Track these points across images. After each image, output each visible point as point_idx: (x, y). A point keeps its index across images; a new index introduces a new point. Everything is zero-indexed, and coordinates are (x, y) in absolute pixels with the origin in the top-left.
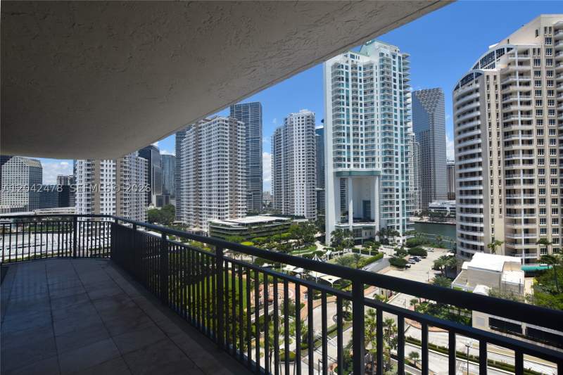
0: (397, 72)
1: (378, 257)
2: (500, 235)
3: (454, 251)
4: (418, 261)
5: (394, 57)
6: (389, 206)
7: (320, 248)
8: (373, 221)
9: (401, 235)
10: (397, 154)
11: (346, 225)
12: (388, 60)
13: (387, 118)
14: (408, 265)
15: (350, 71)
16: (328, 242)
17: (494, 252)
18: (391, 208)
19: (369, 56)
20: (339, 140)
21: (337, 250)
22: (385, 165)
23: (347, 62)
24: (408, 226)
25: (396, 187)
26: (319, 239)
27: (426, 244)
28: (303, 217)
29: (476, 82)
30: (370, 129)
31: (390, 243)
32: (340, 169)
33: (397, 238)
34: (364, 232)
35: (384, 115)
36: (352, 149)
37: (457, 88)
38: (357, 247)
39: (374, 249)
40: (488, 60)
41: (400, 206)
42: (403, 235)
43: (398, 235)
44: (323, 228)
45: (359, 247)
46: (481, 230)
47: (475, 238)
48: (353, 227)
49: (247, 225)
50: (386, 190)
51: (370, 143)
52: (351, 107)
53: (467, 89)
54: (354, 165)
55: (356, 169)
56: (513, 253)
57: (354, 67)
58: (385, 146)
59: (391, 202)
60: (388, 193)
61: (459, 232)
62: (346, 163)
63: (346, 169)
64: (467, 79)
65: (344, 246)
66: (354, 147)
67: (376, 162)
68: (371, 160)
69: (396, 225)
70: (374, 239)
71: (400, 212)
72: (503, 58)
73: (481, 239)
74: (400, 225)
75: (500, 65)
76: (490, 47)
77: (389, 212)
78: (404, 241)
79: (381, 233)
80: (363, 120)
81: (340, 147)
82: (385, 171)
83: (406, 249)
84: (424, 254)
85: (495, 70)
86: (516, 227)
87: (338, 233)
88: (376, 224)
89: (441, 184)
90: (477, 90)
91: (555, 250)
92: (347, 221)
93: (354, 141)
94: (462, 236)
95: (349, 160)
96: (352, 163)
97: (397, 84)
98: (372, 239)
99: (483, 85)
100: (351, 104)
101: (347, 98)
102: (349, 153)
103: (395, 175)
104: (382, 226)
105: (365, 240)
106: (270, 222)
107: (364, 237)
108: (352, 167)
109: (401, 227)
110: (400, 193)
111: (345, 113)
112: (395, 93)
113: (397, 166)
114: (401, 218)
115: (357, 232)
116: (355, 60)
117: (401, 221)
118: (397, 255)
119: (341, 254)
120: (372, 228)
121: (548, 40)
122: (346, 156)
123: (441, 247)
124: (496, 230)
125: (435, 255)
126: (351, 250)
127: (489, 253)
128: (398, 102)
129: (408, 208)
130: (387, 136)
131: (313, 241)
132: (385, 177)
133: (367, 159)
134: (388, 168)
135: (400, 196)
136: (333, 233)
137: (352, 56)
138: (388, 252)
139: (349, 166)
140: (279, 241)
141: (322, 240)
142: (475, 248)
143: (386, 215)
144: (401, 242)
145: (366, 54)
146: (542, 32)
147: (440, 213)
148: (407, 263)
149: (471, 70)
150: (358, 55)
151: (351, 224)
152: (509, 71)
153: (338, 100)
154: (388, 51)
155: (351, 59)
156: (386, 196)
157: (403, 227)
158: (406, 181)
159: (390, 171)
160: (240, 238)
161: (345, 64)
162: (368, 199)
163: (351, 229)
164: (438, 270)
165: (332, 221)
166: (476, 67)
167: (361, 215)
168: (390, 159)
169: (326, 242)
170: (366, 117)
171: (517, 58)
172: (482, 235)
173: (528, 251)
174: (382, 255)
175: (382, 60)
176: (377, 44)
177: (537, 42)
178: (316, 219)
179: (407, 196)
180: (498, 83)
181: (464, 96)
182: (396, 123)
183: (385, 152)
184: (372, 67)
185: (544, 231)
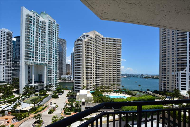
0: (55, 29)
1: (47, 96)
2: (85, 85)
3: (73, 90)
4: (61, 95)
5: (54, 23)
6: (50, 77)
7: (17, 96)
8: (44, 82)
9: (54, 87)
10: (53, 58)
11: (31, 84)
12: (52, 24)
13: (50, 44)
14: (58, 97)
15: (35, 20)
17: (84, 89)
18: (51, 78)
19: (44, 18)
20: (28, 48)
21: (27, 96)
22: (49, 62)
23: (34, 16)
24: (57, 84)
25: (53, 70)
26: (15, 92)
27: (63, 89)
28: (3, 82)
29: (81, 42)
30: (43, 47)
31: (50, 90)
32: (28, 61)
33: (53, 88)
34: (39, 87)
35: (49, 43)
36: (35, 53)
37: (76, 42)
39: (44, 93)
40: (84, 37)
41: (54, 77)
42: (55, 87)
43: (53, 87)
44: (18, 86)
45: (38, 93)
46: (81, 83)
47: (79, 86)
48: (34, 85)
50: (49, 71)
51: (43, 52)
53: (79, 43)
54: (36, 60)
55: (36, 62)
56: (87, 89)
57: (38, 20)
58: (49, 55)
59: (51, 75)
61: (75, 84)
62: (32, 58)
63: (32, 61)
64: (79, 40)
65: (31, 93)
66: (36, 53)
67: (45, 60)
68: (43, 59)
69: (52, 83)
70: (44, 89)
71: (54, 79)
72: (87, 38)
73: (81, 86)
74: (54, 83)
75: (86, 40)
76: (84, 33)
77: (50, 79)
78: (55, 89)
79: (46, 87)
81: (29, 51)
83: (56, 91)
84: (63, 92)
86: (88, 82)
87: (26, 88)
88: (45, 84)
89: (64, 70)
90: (81, 44)
92: (31, 83)
93: (36, 50)
96: (34, 59)
97: (55, 33)
98: (43, 89)
99: (83, 43)
100: (35, 35)
101: (34, 32)
102: (33, 54)
103: (53, 66)
104: (48, 84)
105: (40, 90)
107: (39, 88)
108: (34, 61)
109: (54, 84)
110: (54, 72)
111: (32, 37)
112: (54, 36)
113: (53, 62)
114: (54, 81)
115: (36, 87)
116: (38, 17)
117: (54, 82)
118: (54, 94)
119: (29, 97)
120: (43, 85)
121: (96, 37)
122: (32, 56)
124: (84, 83)
125: (66, 92)
126: (34, 95)
127: (82, 89)
128: (55, 40)
129: (57, 77)
130: (50, 51)
131: (12, 93)
132: (49, 66)
133: (41, 58)
135: (54, 73)
136: (24, 88)
137: (37, 15)
138: (50, 93)
139: (33, 60)
141: (18, 92)
142: (79, 88)
143: (49, 80)
144: (54, 89)
146: (95, 34)
147: (64, 79)
149: (79, 38)
150: (39, 16)
151: (33, 84)
152: (88, 42)
153: (29, 31)
154: (52, 20)
155: (36, 16)
156: (49, 73)
157: (55, 84)
161: (33, 17)
162: (41, 74)
163: (33, 86)
164: (68, 96)
165: (23, 83)
166: (81, 37)
167: (38, 80)
168: (51, 60)
169: (20, 93)
170: (42, 42)
171: (90, 39)
172: (81, 85)
173: (90, 88)
174: (48, 95)
175: (50, 23)
176: (48, 16)
177: (94, 37)
178: (12, 83)
179: (57, 73)
180: (86, 44)
181: (77, 45)
182: (54, 47)
183: (49, 57)
184: (45, 23)
185: (93, 83)
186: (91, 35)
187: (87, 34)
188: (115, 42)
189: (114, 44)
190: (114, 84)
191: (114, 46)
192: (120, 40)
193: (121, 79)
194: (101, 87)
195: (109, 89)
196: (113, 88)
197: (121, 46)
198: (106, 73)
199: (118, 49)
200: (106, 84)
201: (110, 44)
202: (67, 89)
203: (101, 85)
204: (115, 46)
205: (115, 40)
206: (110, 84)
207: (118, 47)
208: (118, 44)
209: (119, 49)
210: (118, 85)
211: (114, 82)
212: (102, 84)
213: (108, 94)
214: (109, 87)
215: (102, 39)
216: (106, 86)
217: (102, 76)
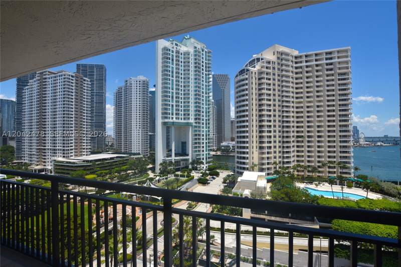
0: (204, 60)
1: (191, 179)
2: (256, 161)
3: (234, 171)
4: (214, 179)
5: (203, 51)
6: (197, 145)
7: (151, 175)
8: (188, 155)
9: (205, 163)
10: (203, 112)
11: (170, 158)
12: (199, 52)
13: (197, 88)
14: (209, 182)
15: (174, 54)
16: (158, 171)
17: (253, 170)
18: (199, 147)
19: (187, 47)
20: (166, 100)
21: (163, 176)
22: (196, 119)
23: (173, 48)
24: (209, 158)
25: (202, 133)
26: (150, 169)
27: (220, 168)
28: (139, 154)
29: (247, 74)
30: (187, 94)
31: (198, 169)
32: (166, 120)
33: (202, 166)
34: (182, 163)
36: (175, 107)
37: (237, 76)
38: (177, 173)
39: (188, 173)
40: (252, 63)
41: (204, 145)
42: (206, 164)
43: (203, 163)
44: (153, 162)
45: (179, 173)
46: (247, 158)
47: (244, 163)
48: (175, 159)
49: (91, 161)
50: (196, 135)
51: (186, 104)
52: (174, 79)
53: (242, 77)
54: (176, 118)
55: (177, 121)
56: (261, 170)
57: (178, 52)
58: (196, 107)
59: (199, 143)
60: (197, 137)
61: (236, 160)
62: (171, 116)
63: (171, 120)
64: (242, 72)
65: (169, 173)
66: (176, 106)
67: (190, 116)
68: (187, 116)
69: (202, 157)
70: (188, 167)
71: (204, 149)
72: (259, 63)
73: (247, 164)
74: (205, 157)
75: (258, 67)
76: (254, 56)
77: (198, 149)
78: (206, 167)
79: (192, 163)
80: (183, 88)
81: (166, 105)
82: (196, 123)
83: (207, 172)
84: (217, 175)
85: (255, 69)
86: (264, 156)
87: (164, 164)
88: (190, 157)
89: (227, 132)
90: (247, 79)
91: (280, 167)
92: (171, 156)
93: (176, 102)
94: (238, 162)
95: (172, 114)
96: (174, 116)
97: (204, 68)
98: (187, 167)
99: (249, 76)
100: (175, 77)
101: (172, 72)
102: (173, 109)
103: (202, 126)
104: (194, 158)
105: (182, 168)
106: (112, 158)
107: (182, 166)
108: (174, 119)
110: (204, 137)
111: (171, 82)
112: (203, 74)
113: (203, 120)
114: (205, 153)
115: (177, 162)
116: (178, 48)
117: (205, 155)
118: (202, 176)
119: (166, 178)
120: (187, 160)
121: (278, 58)
122: (170, 112)
123: (227, 170)
124: (254, 159)
125: (223, 174)
126: (173, 175)
127: (250, 171)
128: (204, 79)
129: (209, 146)
130: (197, 101)
131: (147, 171)
132: (196, 127)
133: (184, 115)
134: (197, 121)
135: (205, 139)
136: (161, 164)
137: (176, 45)
138: (196, 175)
139: (172, 118)
140: (119, 173)
141: (153, 170)
142: (244, 169)
143: (196, 151)
144: (205, 168)
145: (186, 45)
146: (276, 53)
147: (227, 150)
148: (208, 180)
149: (244, 67)
150: (180, 45)
151: (173, 158)
152: (261, 71)
153: (166, 72)
154: (199, 46)
155: (175, 47)
156: (196, 139)
157: (206, 159)
158: (208, 130)
159: (199, 123)
160: (85, 172)
161: (171, 49)
162: (184, 141)
163: (173, 161)
164: (226, 183)
165: (160, 156)
166: (246, 66)
167: (180, 152)
168: (199, 115)
169: (156, 171)
170: (184, 87)
171: (265, 65)
172: (248, 161)
173: (268, 169)
174: (193, 177)
175: (195, 51)
176: (192, 40)
177: (274, 58)
178: (149, 155)
179: (209, 139)
180: (257, 77)
181: (240, 81)
182: (203, 93)
183: (196, 111)
184: (189, 55)
185: (275, 157)
186: (269, 55)
187: (259, 56)
188: (331, 59)
189: (327, 64)
190: (330, 162)
191: (327, 70)
192: (346, 51)
193: (352, 150)
194: (294, 168)
195: (318, 174)
196: (329, 172)
197: (350, 65)
198: (309, 137)
199: (341, 74)
200: (309, 161)
201: (317, 65)
202: (227, 169)
203: (296, 163)
204: (331, 70)
205: (330, 53)
206: (319, 162)
208: (339, 63)
209: (344, 74)
210: (343, 165)
211: (329, 157)
212: (298, 161)
213: (313, 186)
214: (314, 170)
215: (294, 60)
216: (309, 166)
217: (298, 142)
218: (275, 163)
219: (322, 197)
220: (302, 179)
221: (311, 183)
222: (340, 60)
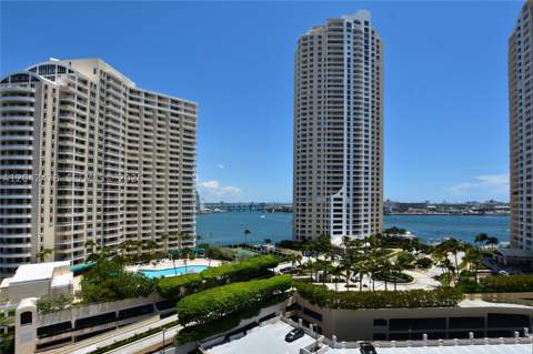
2: (50, 243)
17: (42, 260)
29: (32, 86)
40: (48, 69)
46: (28, 240)
47: (19, 251)
53: (18, 87)
56: (62, 257)
64: (20, 78)
72: (64, 76)
73: (27, 251)
76: (52, 59)
85: (54, 83)
86: (66, 233)
90: (32, 95)
91: (98, 249)
99: (39, 91)
121: (102, 81)
124: (45, 239)
127: (36, 262)
142: (20, 261)
146: (98, 72)
149: (26, 70)
166: (34, 70)
171: (77, 83)
172: (29, 245)
173: (76, 254)
177: (94, 78)
180: (57, 97)
181: (13, 94)
185: (90, 234)
186: (84, 70)
187: (65, 63)
188: (177, 109)
189: (172, 114)
190: (170, 233)
191: (172, 121)
192: (194, 106)
193: (194, 217)
194: (122, 246)
195: (156, 250)
196: (170, 245)
197: (196, 123)
198: (145, 202)
199: (186, 131)
200: (144, 235)
201: (160, 112)
203: (125, 239)
204: (176, 122)
205: (177, 102)
206: (158, 234)
207: (186, 124)
208: (186, 117)
209: (190, 131)
210: (186, 235)
211: (170, 227)
212: (128, 236)
213: (150, 267)
214: (152, 245)
215: (128, 93)
216: (144, 241)
217: (129, 209)
218: (90, 243)
219: (163, 277)
220: (135, 260)
221: (147, 263)
222: (187, 114)
